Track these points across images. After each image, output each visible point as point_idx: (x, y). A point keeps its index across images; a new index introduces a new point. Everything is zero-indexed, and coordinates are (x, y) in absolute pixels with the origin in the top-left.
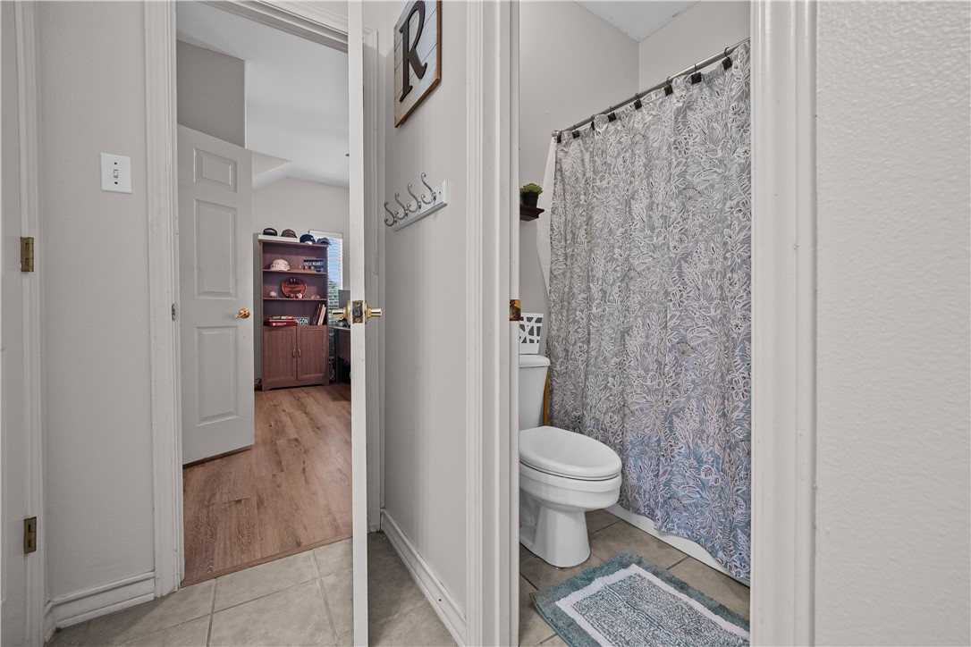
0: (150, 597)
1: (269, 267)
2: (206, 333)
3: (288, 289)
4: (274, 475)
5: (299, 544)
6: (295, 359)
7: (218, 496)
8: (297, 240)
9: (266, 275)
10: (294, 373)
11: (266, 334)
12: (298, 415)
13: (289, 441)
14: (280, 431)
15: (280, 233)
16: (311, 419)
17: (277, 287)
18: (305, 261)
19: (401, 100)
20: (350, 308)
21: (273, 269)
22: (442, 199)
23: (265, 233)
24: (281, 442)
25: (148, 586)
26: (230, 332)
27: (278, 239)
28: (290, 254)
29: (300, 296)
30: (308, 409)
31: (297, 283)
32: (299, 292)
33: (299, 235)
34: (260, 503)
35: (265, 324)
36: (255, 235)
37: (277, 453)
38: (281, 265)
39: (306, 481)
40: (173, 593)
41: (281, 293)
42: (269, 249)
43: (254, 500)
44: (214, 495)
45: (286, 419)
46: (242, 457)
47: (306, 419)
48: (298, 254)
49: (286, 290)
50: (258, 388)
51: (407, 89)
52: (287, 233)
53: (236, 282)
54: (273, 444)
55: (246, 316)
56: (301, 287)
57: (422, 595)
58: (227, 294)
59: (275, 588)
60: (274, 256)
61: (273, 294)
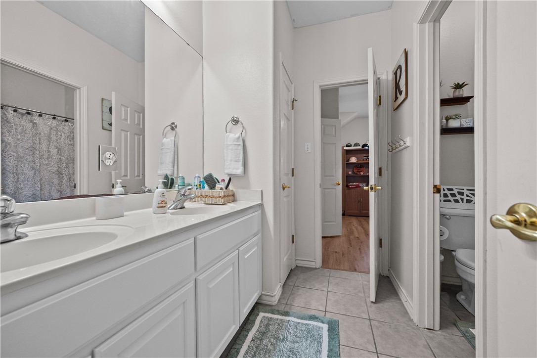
0: (314, 267)
1: (348, 161)
2: (326, 190)
3: (357, 170)
4: (348, 248)
5: (355, 270)
6: (359, 203)
7: (330, 249)
8: (360, 147)
9: (347, 165)
10: (359, 210)
11: (347, 191)
12: (359, 228)
13: (355, 237)
14: (351, 233)
15: (353, 145)
16: (365, 231)
17: (351, 170)
18: (364, 156)
19: (395, 101)
20: (369, 187)
21: (350, 162)
22: (408, 144)
23: (347, 146)
24: (352, 237)
25: (313, 263)
26: (334, 190)
27: (352, 148)
28: (358, 154)
29: (362, 173)
30: (364, 227)
31: (360, 167)
32: (361, 171)
33: (361, 145)
34: (343, 254)
35: (346, 187)
36: (343, 147)
37: (350, 240)
38: (353, 160)
39: (360, 253)
40: (319, 268)
41: (353, 172)
42: (348, 153)
43: (341, 253)
44: (328, 248)
45: (354, 229)
46: (337, 239)
47: (363, 230)
48: (361, 154)
49: (355, 171)
50: (343, 215)
51: (397, 98)
52: (356, 145)
53: (336, 171)
54: (349, 237)
55: (339, 184)
56: (362, 169)
57: (400, 300)
58: (333, 176)
59: (347, 278)
60: (351, 155)
61: (350, 173)
